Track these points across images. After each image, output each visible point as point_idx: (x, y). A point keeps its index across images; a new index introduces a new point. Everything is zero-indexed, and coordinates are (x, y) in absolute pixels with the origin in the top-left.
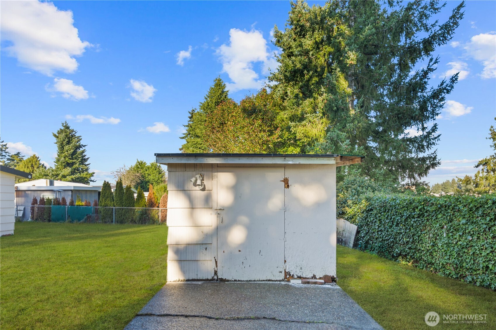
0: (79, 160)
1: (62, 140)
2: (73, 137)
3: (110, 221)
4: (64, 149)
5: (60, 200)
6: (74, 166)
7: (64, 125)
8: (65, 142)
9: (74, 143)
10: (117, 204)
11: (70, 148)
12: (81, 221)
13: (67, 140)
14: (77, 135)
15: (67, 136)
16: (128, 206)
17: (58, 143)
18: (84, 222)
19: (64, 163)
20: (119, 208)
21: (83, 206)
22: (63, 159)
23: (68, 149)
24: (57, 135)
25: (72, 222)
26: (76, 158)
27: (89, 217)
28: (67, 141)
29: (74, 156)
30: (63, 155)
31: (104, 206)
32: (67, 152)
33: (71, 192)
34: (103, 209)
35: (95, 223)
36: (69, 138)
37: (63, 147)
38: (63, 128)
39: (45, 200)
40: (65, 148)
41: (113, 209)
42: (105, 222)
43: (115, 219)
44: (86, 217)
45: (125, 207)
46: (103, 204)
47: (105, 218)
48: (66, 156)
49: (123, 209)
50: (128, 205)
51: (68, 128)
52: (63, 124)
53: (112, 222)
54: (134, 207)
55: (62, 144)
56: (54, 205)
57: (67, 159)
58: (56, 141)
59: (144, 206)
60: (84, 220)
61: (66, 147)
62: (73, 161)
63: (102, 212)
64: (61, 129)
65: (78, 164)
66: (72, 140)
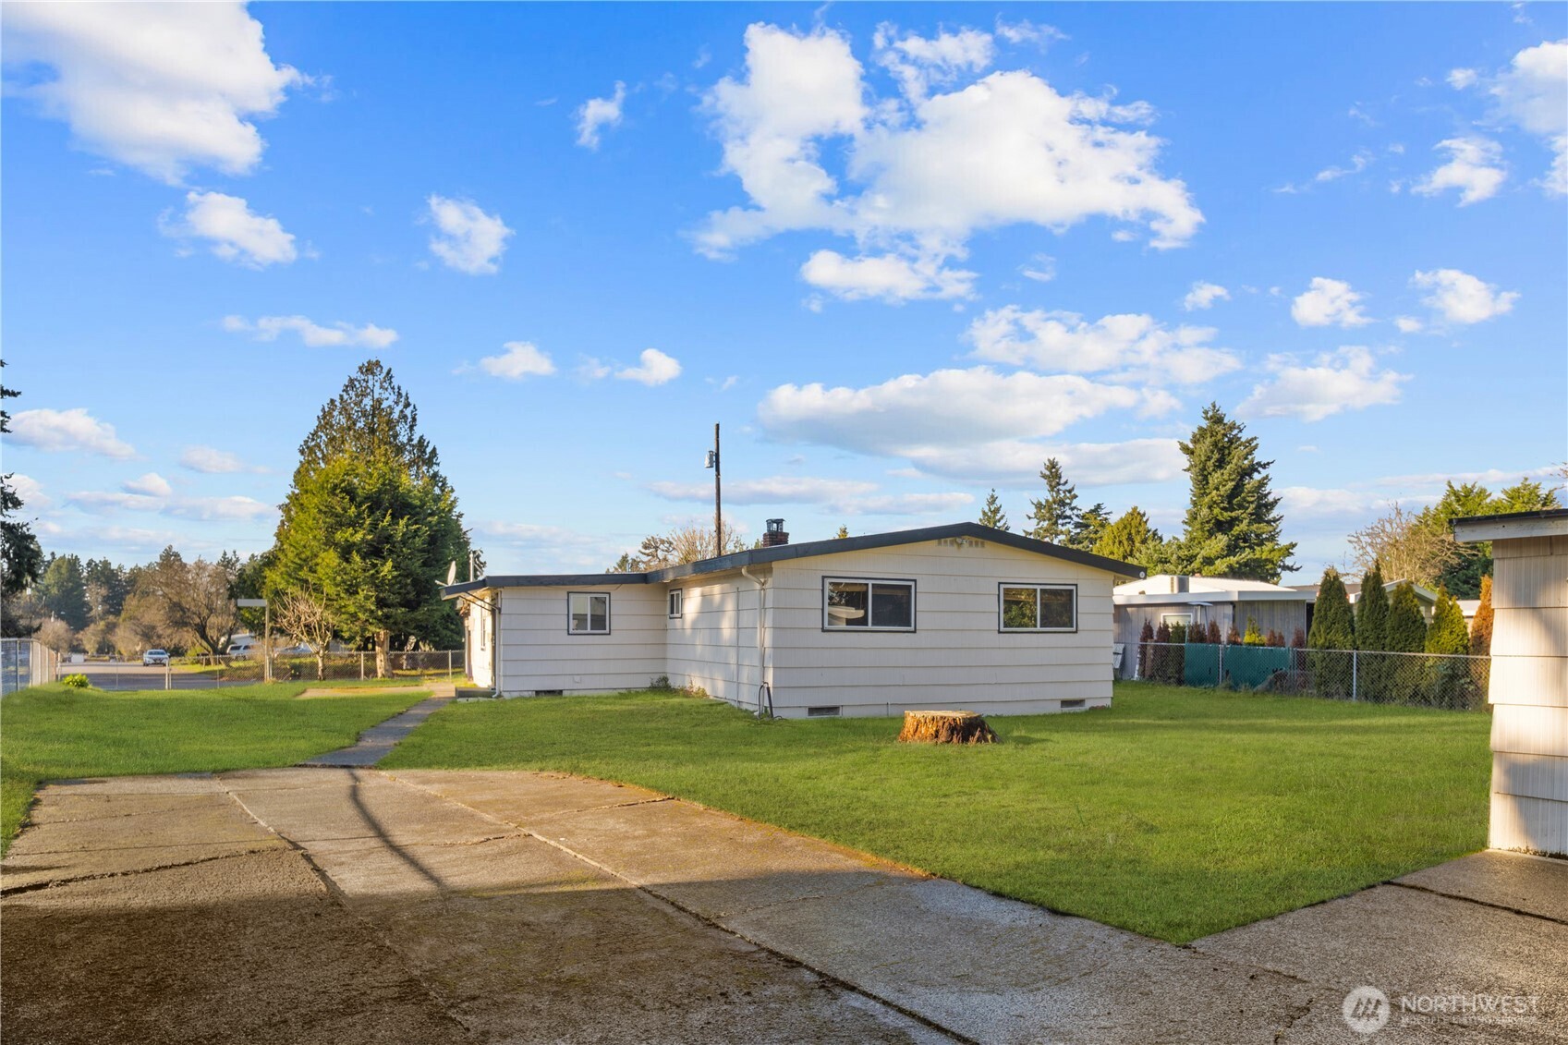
0: (1249, 511)
1: (1203, 458)
2: (1232, 443)
3: (1342, 691)
4: (1208, 483)
5: (1204, 629)
6: (1236, 530)
7: (1210, 414)
8: (1210, 464)
9: (1234, 461)
10: (1364, 643)
11: (1226, 477)
12: (1259, 687)
13: (1216, 456)
14: (1244, 436)
15: (1215, 444)
16: (1401, 650)
17: (1193, 470)
18: (1268, 690)
19: (1208, 522)
20: (1371, 655)
21: (1263, 645)
22: (1205, 511)
23: (1220, 483)
24: (1191, 446)
25: (1233, 688)
26: (1240, 506)
27: (1280, 677)
28: (1218, 460)
29: (1234, 502)
30: (1207, 499)
31: (1323, 647)
32: (1217, 489)
33: (1231, 607)
34: (1320, 655)
35: (1296, 695)
36: (1221, 450)
37: (1205, 478)
38: (1205, 424)
39: (1170, 630)
40: (1210, 481)
41: (1351, 656)
42: (1328, 695)
43: (1359, 687)
44: (1271, 677)
45: (1390, 650)
46: (1322, 641)
47: (1325, 683)
48: (1215, 502)
49: (1384, 658)
50: (1400, 646)
51: (1218, 420)
52: (1206, 412)
53: (1349, 694)
54: (1423, 651)
55: (1204, 469)
56: (1191, 641)
57: (1216, 511)
58: (1187, 465)
59: (1460, 649)
60: (1266, 683)
61: (1215, 478)
62: (1233, 514)
63: (1318, 665)
64: (1200, 429)
65: (1246, 522)
66: (1230, 453)
